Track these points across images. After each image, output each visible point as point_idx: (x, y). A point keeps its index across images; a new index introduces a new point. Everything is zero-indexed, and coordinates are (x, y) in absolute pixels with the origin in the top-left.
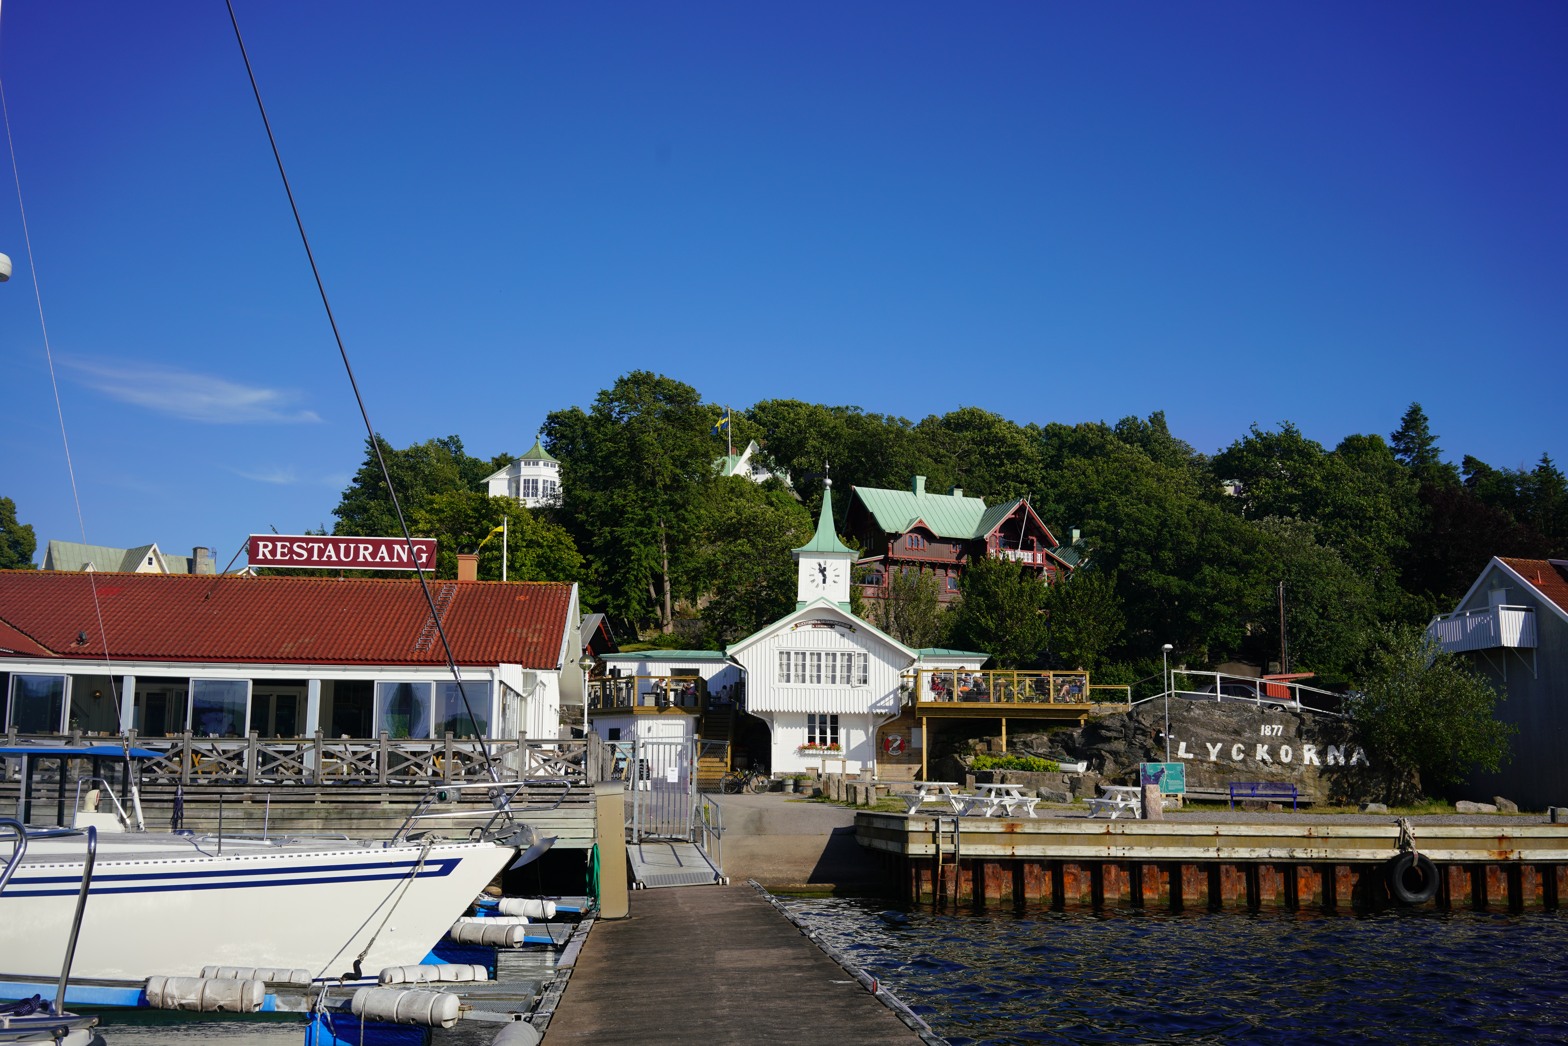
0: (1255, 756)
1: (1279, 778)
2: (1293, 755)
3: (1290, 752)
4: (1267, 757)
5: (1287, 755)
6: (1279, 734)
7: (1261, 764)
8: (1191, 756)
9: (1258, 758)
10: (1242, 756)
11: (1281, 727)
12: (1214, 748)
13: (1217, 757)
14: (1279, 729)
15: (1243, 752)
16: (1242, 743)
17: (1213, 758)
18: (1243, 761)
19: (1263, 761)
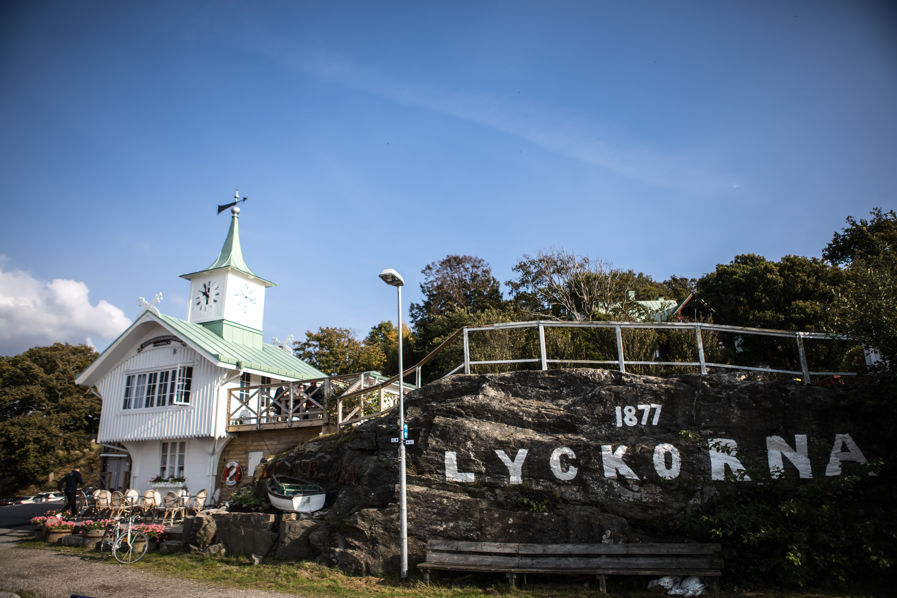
0: (602, 470)
1: (657, 513)
2: (683, 463)
3: (676, 456)
4: (626, 470)
5: (668, 464)
6: (655, 421)
7: (616, 485)
8: (471, 477)
9: (609, 474)
10: (572, 472)
11: (658, 407)
12: (513, 459)
13: (523, 476)
14: (653, 411)
15: (575, 463)
16: (571, 447)
17: (515, 479)
18: (578, 481)
19: (621, 479)
